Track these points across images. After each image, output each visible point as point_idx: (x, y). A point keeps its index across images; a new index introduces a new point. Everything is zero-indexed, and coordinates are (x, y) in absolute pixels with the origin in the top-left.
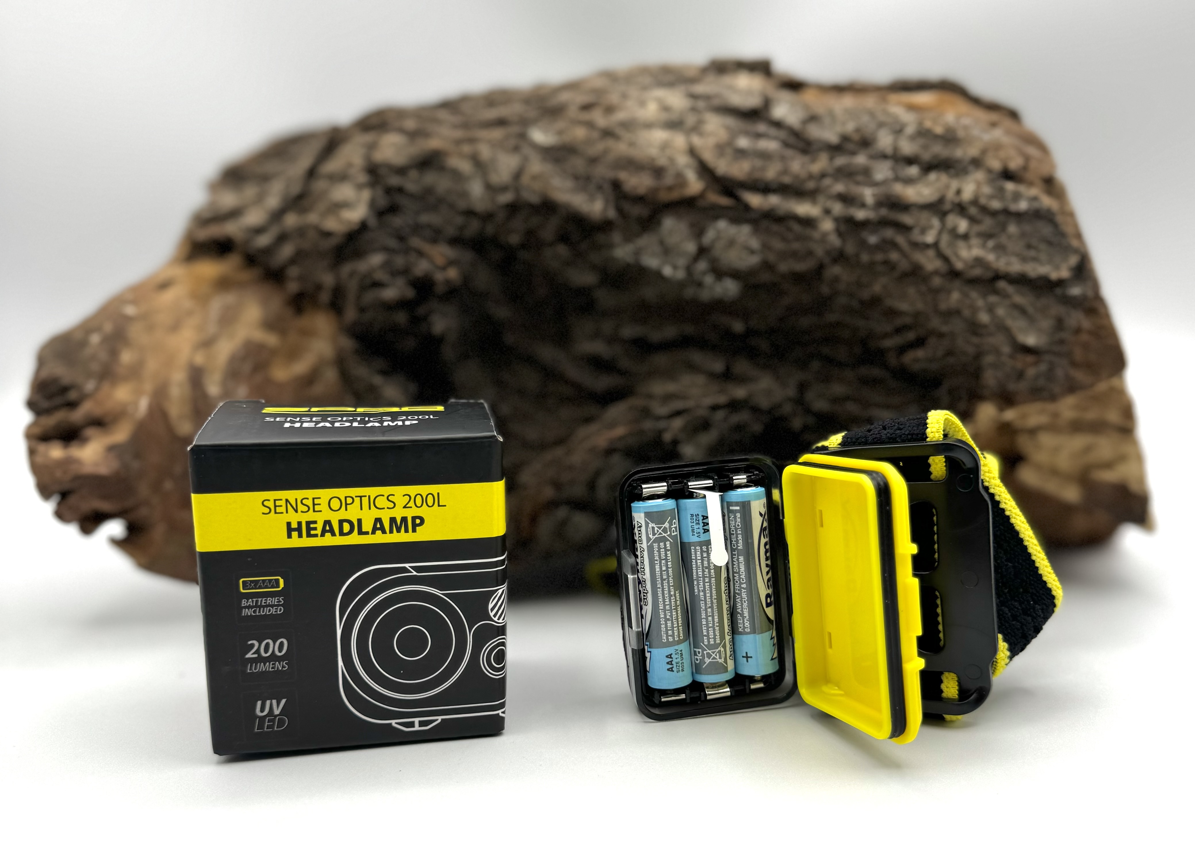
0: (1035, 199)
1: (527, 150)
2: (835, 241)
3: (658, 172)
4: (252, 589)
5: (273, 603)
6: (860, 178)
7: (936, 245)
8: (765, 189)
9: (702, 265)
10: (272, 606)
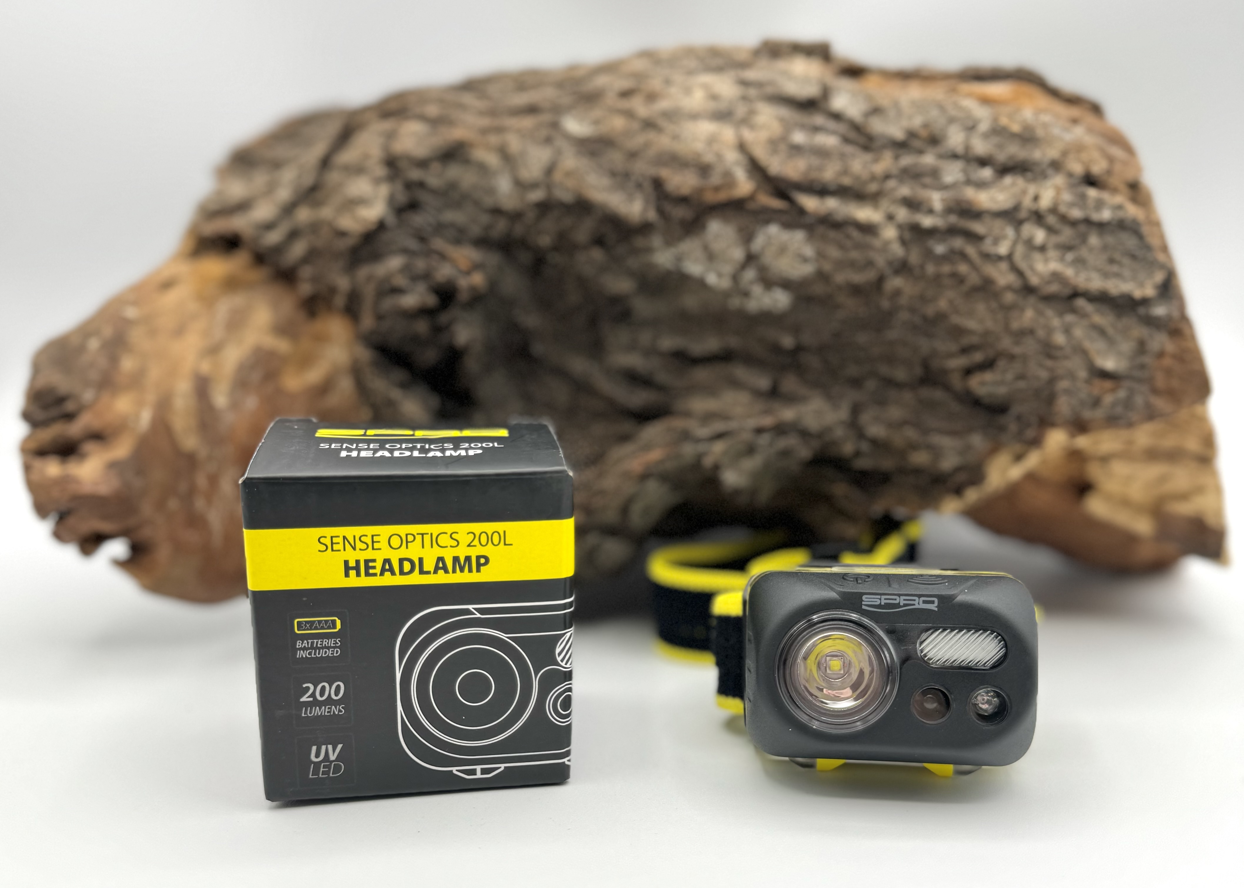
0: (1120, 207)
1: (560, 143)
2: (897, 250)
3: (704, 170)
4: (308, 629)
5: (329, 645)
6: (927, 180)
7: (1009, 257)
8: (822, 191)
9: (750, 274)
10: (328, 648)
